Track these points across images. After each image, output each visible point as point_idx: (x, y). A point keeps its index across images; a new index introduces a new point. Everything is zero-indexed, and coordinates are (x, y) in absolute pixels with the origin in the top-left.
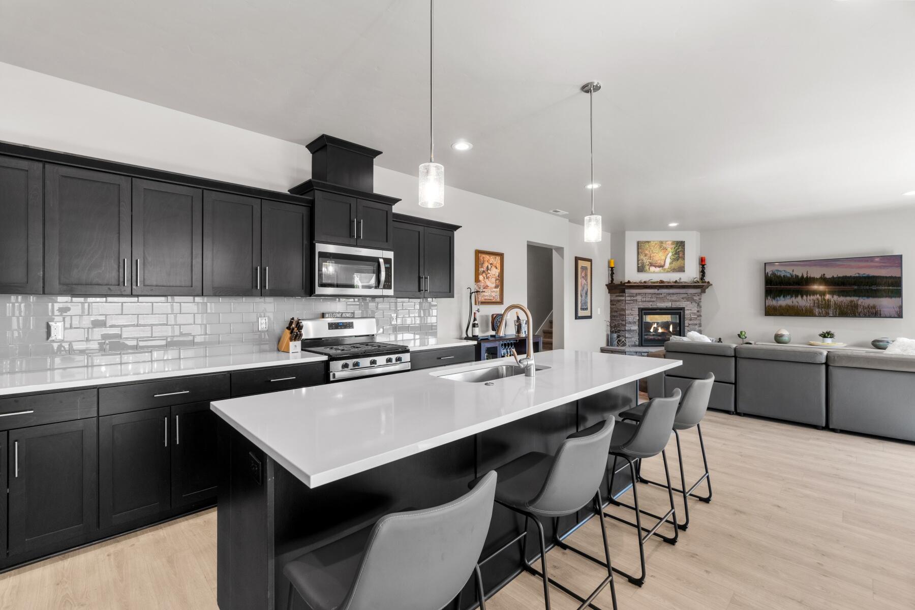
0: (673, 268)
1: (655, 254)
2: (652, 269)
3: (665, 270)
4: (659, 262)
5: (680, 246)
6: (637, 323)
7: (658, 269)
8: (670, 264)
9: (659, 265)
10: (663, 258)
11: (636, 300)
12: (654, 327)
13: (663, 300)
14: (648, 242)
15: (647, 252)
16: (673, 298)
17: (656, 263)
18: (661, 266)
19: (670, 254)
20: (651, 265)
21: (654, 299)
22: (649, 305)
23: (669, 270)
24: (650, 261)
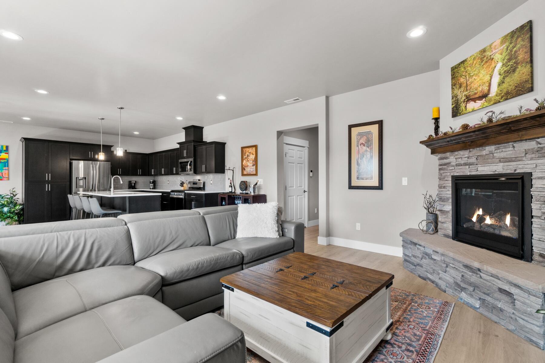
0: (505, 91)
1: (474, 77)
2: (471, 105)
3: (490, 100)
4: (480, 89)
5: (518, 37)
6: (450, 201)
7: (479, 103)
8: (499, 85)
9: (481, 95)
10: (487, 78)
11: (449, 163)
12: (478, 215)
13: (484, 160)
14: (463, 62)
15: (462, 80)
16: (502, 155)
17: (476, 94)
18: (484, 96)
19: (499, 65)
20: (469, 99)
21: (473, 160)
22: (467, 171)
23: (498, 98)
24: (466, 93)
